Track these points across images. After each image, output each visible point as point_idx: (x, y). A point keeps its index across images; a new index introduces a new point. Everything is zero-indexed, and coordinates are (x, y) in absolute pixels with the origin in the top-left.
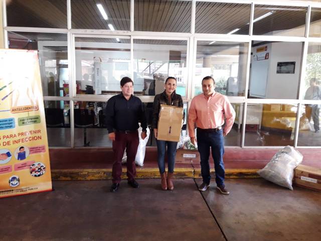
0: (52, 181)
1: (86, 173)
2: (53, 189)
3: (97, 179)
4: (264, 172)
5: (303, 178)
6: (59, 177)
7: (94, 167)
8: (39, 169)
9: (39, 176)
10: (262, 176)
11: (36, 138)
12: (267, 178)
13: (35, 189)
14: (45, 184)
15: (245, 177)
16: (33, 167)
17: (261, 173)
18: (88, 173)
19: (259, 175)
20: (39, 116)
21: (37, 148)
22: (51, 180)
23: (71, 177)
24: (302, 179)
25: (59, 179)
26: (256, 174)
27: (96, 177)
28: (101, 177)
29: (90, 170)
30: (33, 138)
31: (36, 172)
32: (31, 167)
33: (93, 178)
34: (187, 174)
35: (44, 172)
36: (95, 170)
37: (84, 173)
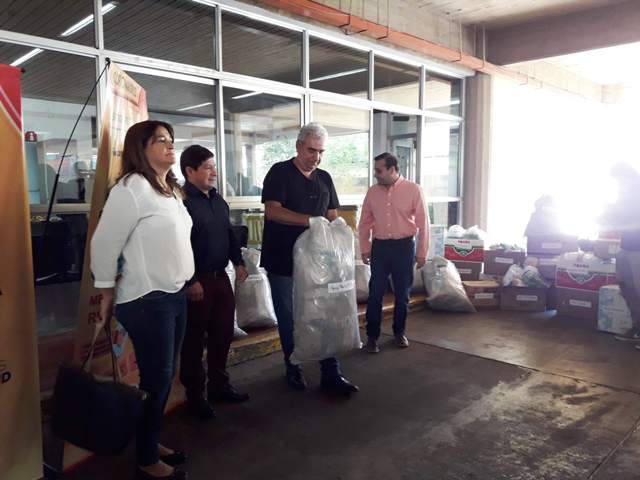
24: (476, 298)
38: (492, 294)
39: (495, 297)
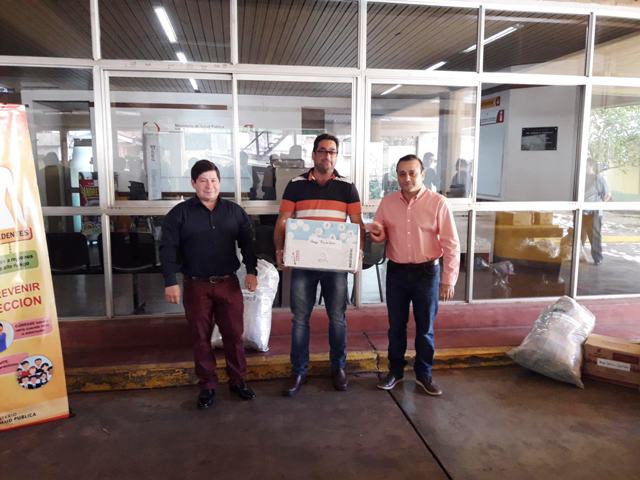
0: (69, 394)
1: (145, 373)
2: (72, 414)
3: (170, 384)
4: (522, 352)
5: (602, 362)
6: (84, 385)
7: (161, 360)
8: (38, 371)
9: (38, 386)
10: (517, 360)
11: (28, 302)
12: (529, 365)
13: (30, 416)
14: (52, 404)
15: (483, 364)
16: (24, 368)
17: (515, 355)
18: (149, 372)
19: (511, 359)
20: (35, 252)
21: (32, 323)
22: (66, 393)
23: (111, 384)
24: (599, 364)
25: (83, 389)
26: (503, 357)
27: (168, 380)
28: (178, 380)
29: (152, 366)
30: (23, 303)
31: (30, 378)
32: (20, 367)
33: (159, 383)
34: (362, 364)
35: (49, 377)
36: (164, 366)
37: (139, 373)
38: (629, 365)
39: (632, 369)
